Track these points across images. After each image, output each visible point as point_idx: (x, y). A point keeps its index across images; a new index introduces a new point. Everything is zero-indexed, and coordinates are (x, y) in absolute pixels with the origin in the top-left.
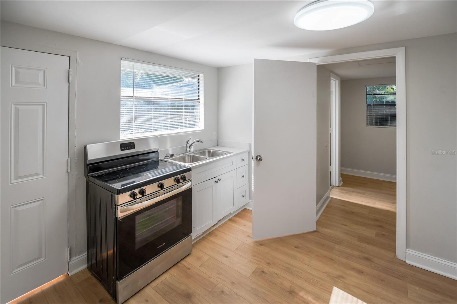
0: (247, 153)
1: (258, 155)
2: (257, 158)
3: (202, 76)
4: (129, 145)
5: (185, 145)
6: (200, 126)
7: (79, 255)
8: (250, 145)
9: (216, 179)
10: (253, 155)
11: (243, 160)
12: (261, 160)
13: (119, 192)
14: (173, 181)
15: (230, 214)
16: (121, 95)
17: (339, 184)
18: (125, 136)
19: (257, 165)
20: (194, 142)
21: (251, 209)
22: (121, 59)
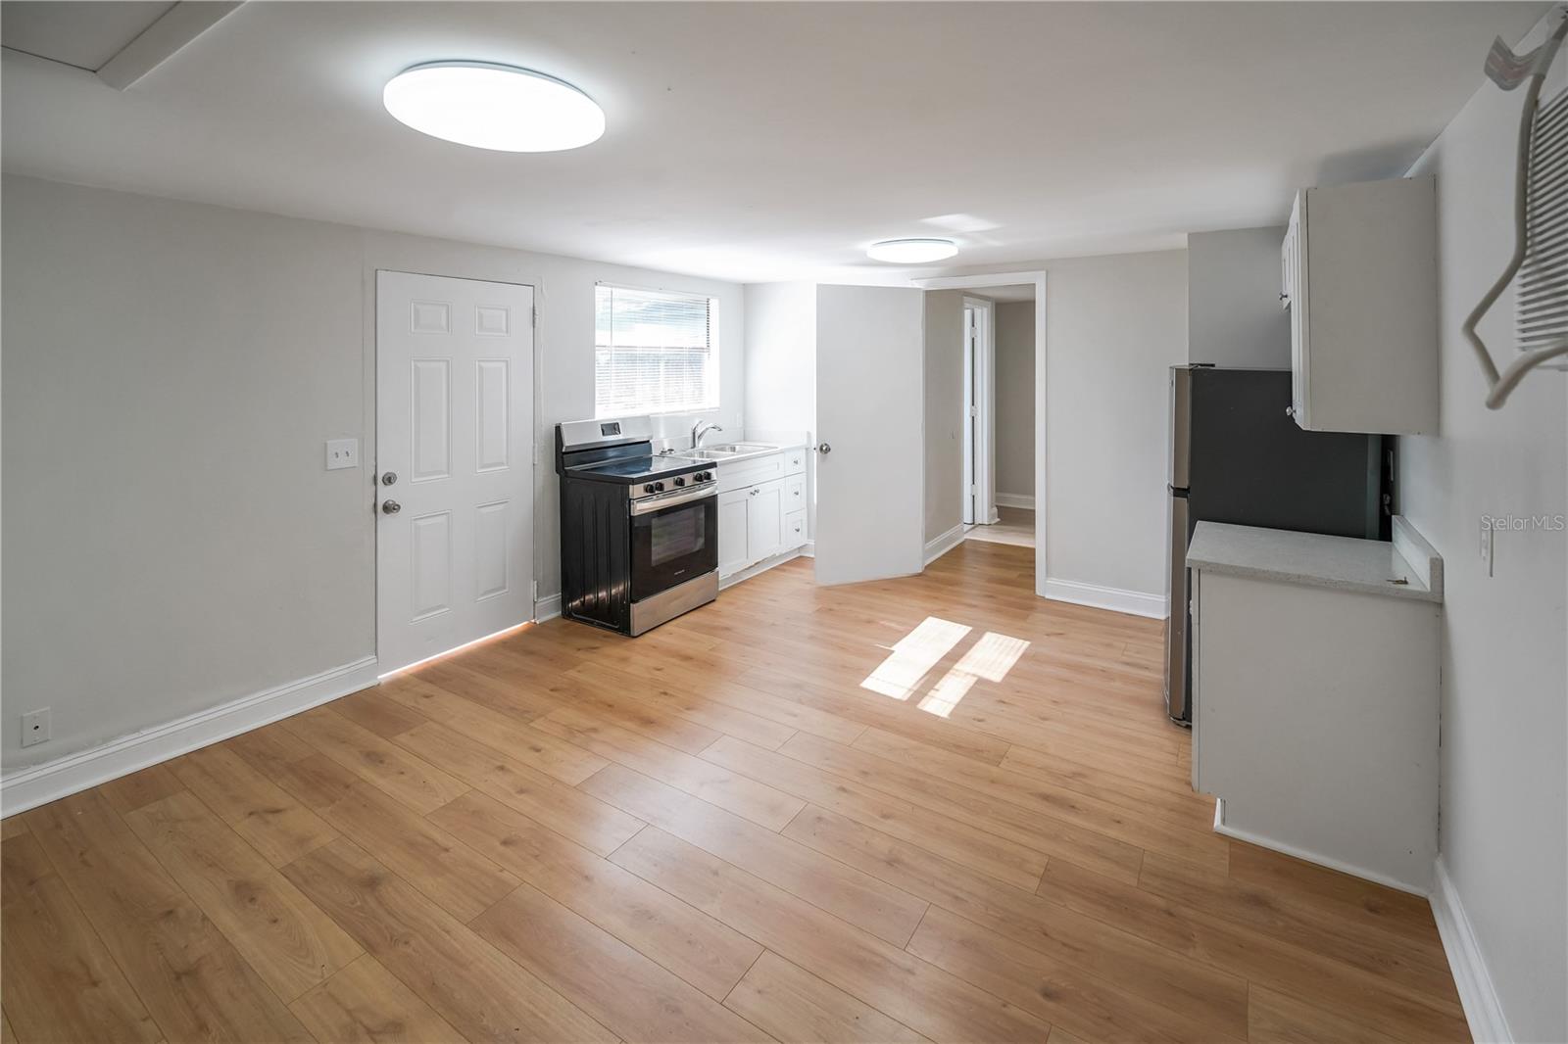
0: (804, 451)
1: (823, 443)
2: (821, 449)
3: (714, 304)
4: (612, 428)
5: (691, 435)
6: (712, 399)
7: (547, 596)
8: (809, 434)
9: (752, 490)
10: (814, 443)
11: (796, 462)
12: (828, 450)
13: (634, 482)
14: (692, 478)
15: (774, 558)
16: (597, 344)
17: (990, 520)
18: (604, 413)
19: (821, 461)
20: (707, 429)
21: (812, 556)
22: (596, 284)
